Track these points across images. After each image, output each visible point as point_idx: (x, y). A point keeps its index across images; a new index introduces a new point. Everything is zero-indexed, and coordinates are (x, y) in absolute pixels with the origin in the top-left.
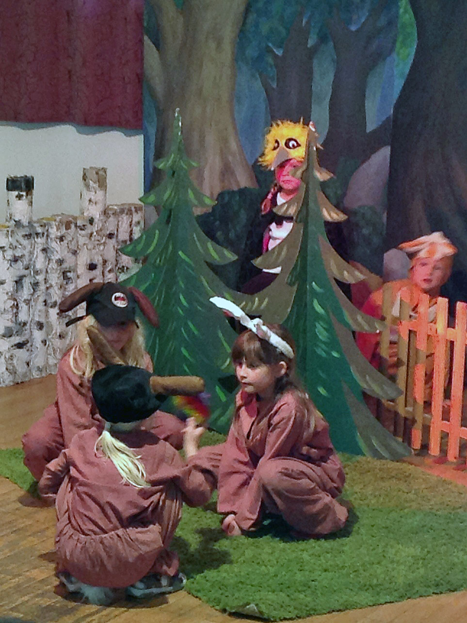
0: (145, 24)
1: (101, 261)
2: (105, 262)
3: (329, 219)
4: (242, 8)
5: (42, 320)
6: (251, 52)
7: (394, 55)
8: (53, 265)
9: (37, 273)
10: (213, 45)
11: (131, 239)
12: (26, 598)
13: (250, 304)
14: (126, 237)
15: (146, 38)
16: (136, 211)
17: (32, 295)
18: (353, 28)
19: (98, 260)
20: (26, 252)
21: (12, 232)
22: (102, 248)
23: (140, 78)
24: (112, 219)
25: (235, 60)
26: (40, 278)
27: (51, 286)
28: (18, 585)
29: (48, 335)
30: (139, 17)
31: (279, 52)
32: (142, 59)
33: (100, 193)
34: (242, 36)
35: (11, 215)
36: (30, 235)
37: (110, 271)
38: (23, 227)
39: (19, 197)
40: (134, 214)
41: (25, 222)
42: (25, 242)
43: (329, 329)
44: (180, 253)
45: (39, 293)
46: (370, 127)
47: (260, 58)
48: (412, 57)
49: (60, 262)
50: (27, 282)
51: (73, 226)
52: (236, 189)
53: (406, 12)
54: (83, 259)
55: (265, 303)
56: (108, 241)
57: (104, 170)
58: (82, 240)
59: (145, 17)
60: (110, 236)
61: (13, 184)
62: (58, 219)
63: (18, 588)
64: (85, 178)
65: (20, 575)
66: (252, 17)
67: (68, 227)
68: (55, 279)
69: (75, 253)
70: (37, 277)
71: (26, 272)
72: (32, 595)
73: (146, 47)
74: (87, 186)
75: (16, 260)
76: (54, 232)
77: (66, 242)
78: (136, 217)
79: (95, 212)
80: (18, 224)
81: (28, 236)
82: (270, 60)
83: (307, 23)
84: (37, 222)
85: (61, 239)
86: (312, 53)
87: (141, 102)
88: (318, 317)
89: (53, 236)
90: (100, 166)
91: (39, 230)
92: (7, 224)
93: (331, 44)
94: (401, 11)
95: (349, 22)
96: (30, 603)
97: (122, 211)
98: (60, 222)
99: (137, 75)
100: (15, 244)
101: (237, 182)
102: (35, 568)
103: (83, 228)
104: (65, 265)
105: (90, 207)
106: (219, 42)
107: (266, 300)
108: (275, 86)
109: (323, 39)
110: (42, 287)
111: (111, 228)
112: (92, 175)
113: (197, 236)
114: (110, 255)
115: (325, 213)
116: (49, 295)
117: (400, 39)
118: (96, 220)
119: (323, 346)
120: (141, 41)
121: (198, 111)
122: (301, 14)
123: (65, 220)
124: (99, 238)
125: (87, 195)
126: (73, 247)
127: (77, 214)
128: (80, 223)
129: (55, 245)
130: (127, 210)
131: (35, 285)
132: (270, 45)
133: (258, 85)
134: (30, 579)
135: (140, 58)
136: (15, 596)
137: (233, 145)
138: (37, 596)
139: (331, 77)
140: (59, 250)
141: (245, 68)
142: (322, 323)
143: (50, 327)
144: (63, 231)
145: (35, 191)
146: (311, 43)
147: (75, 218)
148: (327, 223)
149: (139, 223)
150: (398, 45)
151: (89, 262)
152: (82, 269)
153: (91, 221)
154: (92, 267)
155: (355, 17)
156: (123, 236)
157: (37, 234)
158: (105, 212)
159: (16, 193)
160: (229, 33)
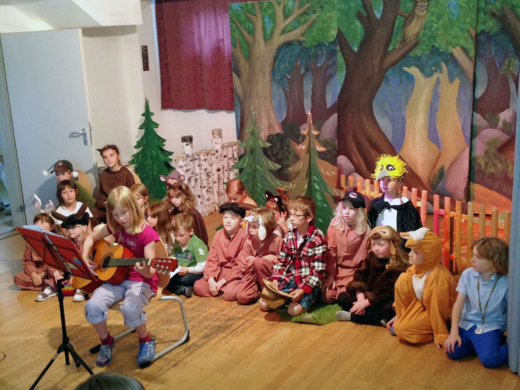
0: (233, 67)
1: (222, 167)
2: (223, 167)
3: (319, 150)
4: (273, 59)
5: (200, 194)
6: (278, 77)
7: (337, 76)
8: (203, 171)
9: (196, 175)
10: (262, 75)
11: (233, 157)
12: (210, 322)
13: (288, 186)
14: (231, 156)
15: (234, 73)
16: (235, 145)
17: (195, 184)
18: (319, 65)
19: (221, 167)
20: (192, 167)
21: (185, 159)
22: (222, 162)
23: (232, 90)
24: (225, 149)
25: (271, 81)
26: (198, 177)
27: (203, 180)
28: (206, 316)
29: (203, 199)
30: (230, 64)
31: (289, 77)
32: (232, 82)
33: (220, 139)
34: (273, 70)
35: (184, 152)
36: (193, 160)
37: (226, 171)
38: (190, 157)
39: (187, 145)
40: (234, 146)
41: (190, 155)
42: (191, 163)
43: (322, 195)
44: (257, 166)
45: (198, 183)
46: (328, 106)
47: (281, 79)
48: (344, 76)
49: (206, 170)
50: (193, 179)
51: (210, 154)
52: (274, 134)
53: (340, 58)
54: (215, 167)
55: (294, 186)
56: (224, 158)
57: (221, 130)
58: (214, 160)
59: (233, 65)
60: (225, 156)
61: (184, 139)
62: (203, 152)
63: (206, 318)
64: (213, 133)
65: (205, 312)
66: (277, 63)
67: (208, 155)
68: (204, 177)
69: (211, 165)
70: (197, 177)
71: (192, 175)
72: (212, 321)
73: (234, 77)
74: (214, 137)
75: (187, 171)
76: (202, 157)
77: (207, 161)
78: (235, 148)
79: (218, 147)
80: (187, 156)
81: (192, 160)
82: (285, 80)
83: (300, 64)
84: (195, 154)
85: (205, 160)
86: (302, 77)
87: (233, 99)
88: (317, 190)
89: (202, 159)
90: (219, 128)
91: (196, 157)
92: (183, 156)
93: (310, 72)
94: (338, 58)
95: (317, 63)
96: (212, 324)
97: (229, 146)
98: (205, 153)
99: (231, 88)
100: (187, 164)
101: (275, 130)
102: (211, 308)
103: (214, 155)
104: (208, 171)
105: (216, 145)
106: (264, 73)
107: (295, 185)
108: (288, 90)
109: (307, 70)
110: (199, 181)
111: (225, 153)
112: (216, 132)
113: (264, 159)
114: (225, 164)
115: (317, 147)
116: (202, 183)
117: (339, 69)
118: (219, 151)
119: (320, 203)
120: (231, 75)
121: (257, 102)
122: (297, 60)
123: (207, 152)
124: (220, 158)
125: (215, 141)
126: (210, 163)
127: (210, 149)
128: (212, 152)
129: (203, 163)
130: (231, 145)
131: (196, 180)
132: (285, 74)
133: (281, 90)
134: (210, 313)
135: (231, 82)
136: (205, 322)
137: (272, 115)
138: (214, 321)
139: (311, 86)
140: (205, 165)
141: (275, 84)
142: (319, 193)
143: (203, 197)
144: (206, 157)
145: (193, 142)
146: (302, 72)
147: (210, 151)
148: (318, 152)
149: (236, 150)
150: (338, 72)
151: (217, 168)
152: (214, 171)
153: (217, 151)
154: (219, 170)
155: (320, 61)
156: (230, 156)
157: (195, 159)
158: (222, 148)
159: (186, 143)
160: (268, 70)
